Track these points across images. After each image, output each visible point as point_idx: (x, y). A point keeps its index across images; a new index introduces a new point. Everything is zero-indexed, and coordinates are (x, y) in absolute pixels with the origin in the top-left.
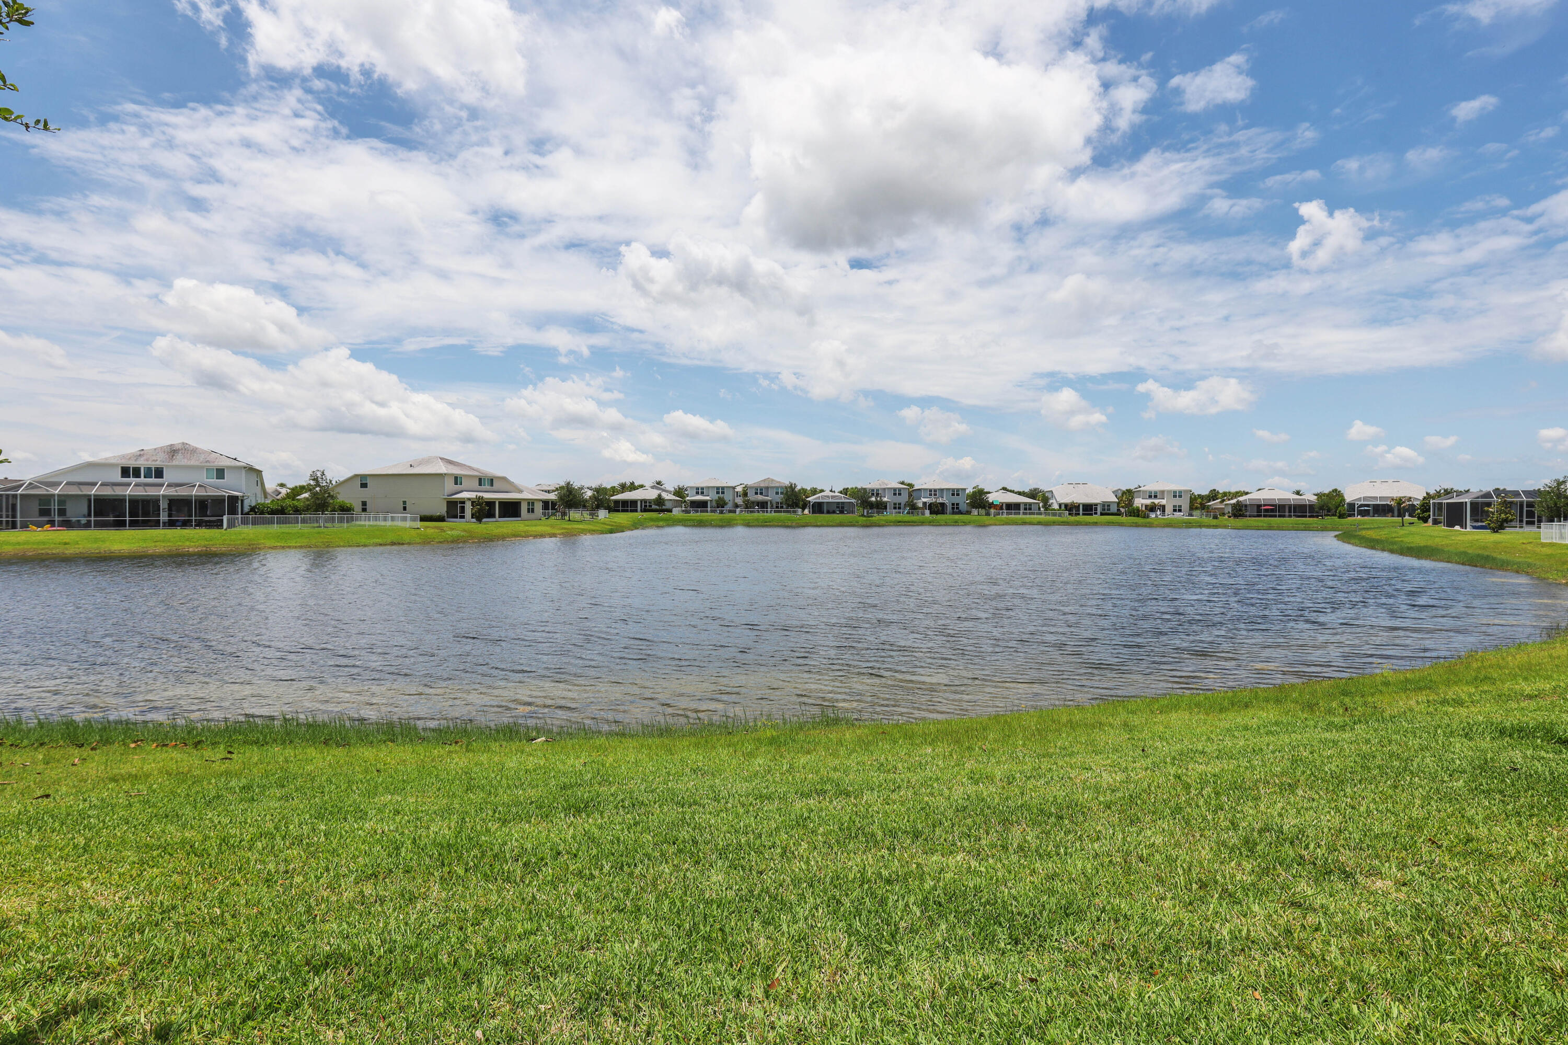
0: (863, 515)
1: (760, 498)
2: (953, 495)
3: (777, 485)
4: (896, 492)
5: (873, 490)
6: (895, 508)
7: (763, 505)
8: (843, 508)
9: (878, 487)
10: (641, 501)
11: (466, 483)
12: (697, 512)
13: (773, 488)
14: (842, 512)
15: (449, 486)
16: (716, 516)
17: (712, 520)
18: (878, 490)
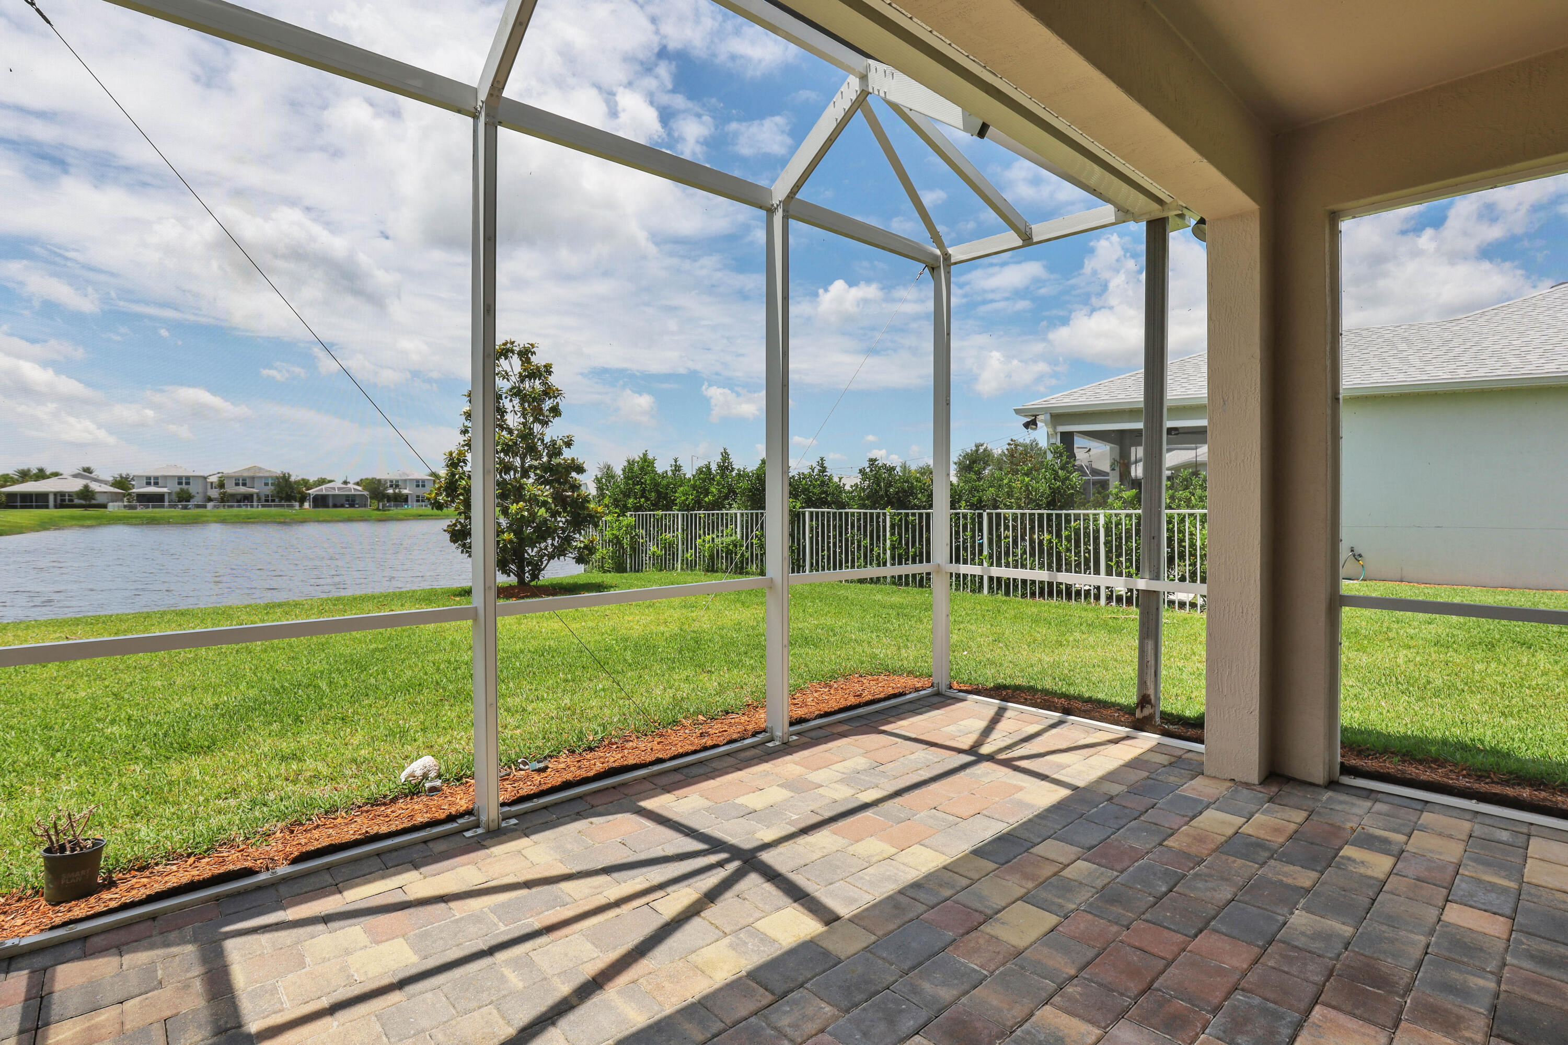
0: (378, 509)
1: (242, 490)
3: (267, 474)
4: (420, 484)
5: (391, 481)
6: (418, 501)
7: (248, 498)
8: (353, 501)
9: (398, 478)
10: (55, 494)
12: (147, 507)
13: (261, 478)
14: (352, 505)
16: (177, 512)
17: (170, 517)
18: (397, 481)
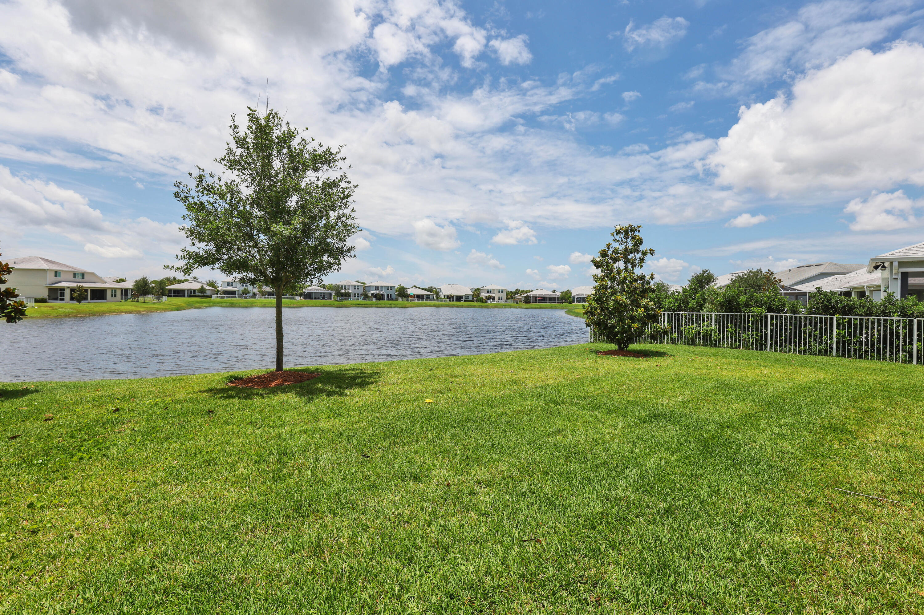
0: (337, 301)
1: (270, 289)
2: (388, 289)
4: (356, 287)
5: (342, 286)
6: (355, 296)
7: (273, 294)
8: (324, 296)
9: (346, 284)
10: (188, 290)
11: (62, 277)
12: (230, 297)
14: (324, 298)
15: (51, 278)
16: (242, 300)
17: (240, 303)
18: (345, 286)
